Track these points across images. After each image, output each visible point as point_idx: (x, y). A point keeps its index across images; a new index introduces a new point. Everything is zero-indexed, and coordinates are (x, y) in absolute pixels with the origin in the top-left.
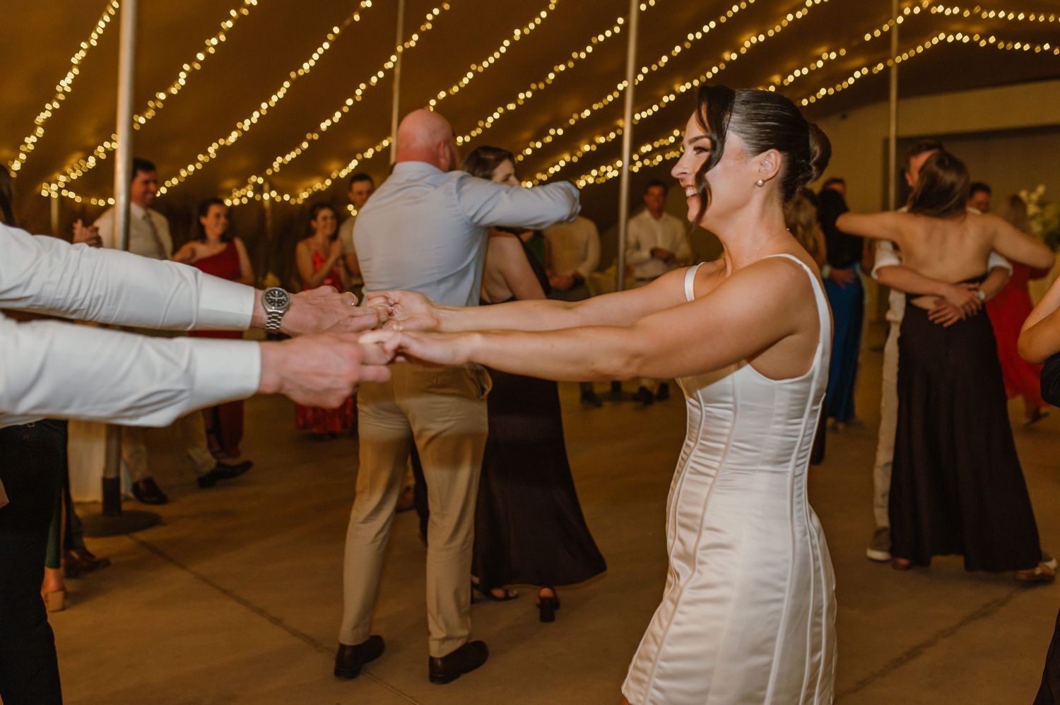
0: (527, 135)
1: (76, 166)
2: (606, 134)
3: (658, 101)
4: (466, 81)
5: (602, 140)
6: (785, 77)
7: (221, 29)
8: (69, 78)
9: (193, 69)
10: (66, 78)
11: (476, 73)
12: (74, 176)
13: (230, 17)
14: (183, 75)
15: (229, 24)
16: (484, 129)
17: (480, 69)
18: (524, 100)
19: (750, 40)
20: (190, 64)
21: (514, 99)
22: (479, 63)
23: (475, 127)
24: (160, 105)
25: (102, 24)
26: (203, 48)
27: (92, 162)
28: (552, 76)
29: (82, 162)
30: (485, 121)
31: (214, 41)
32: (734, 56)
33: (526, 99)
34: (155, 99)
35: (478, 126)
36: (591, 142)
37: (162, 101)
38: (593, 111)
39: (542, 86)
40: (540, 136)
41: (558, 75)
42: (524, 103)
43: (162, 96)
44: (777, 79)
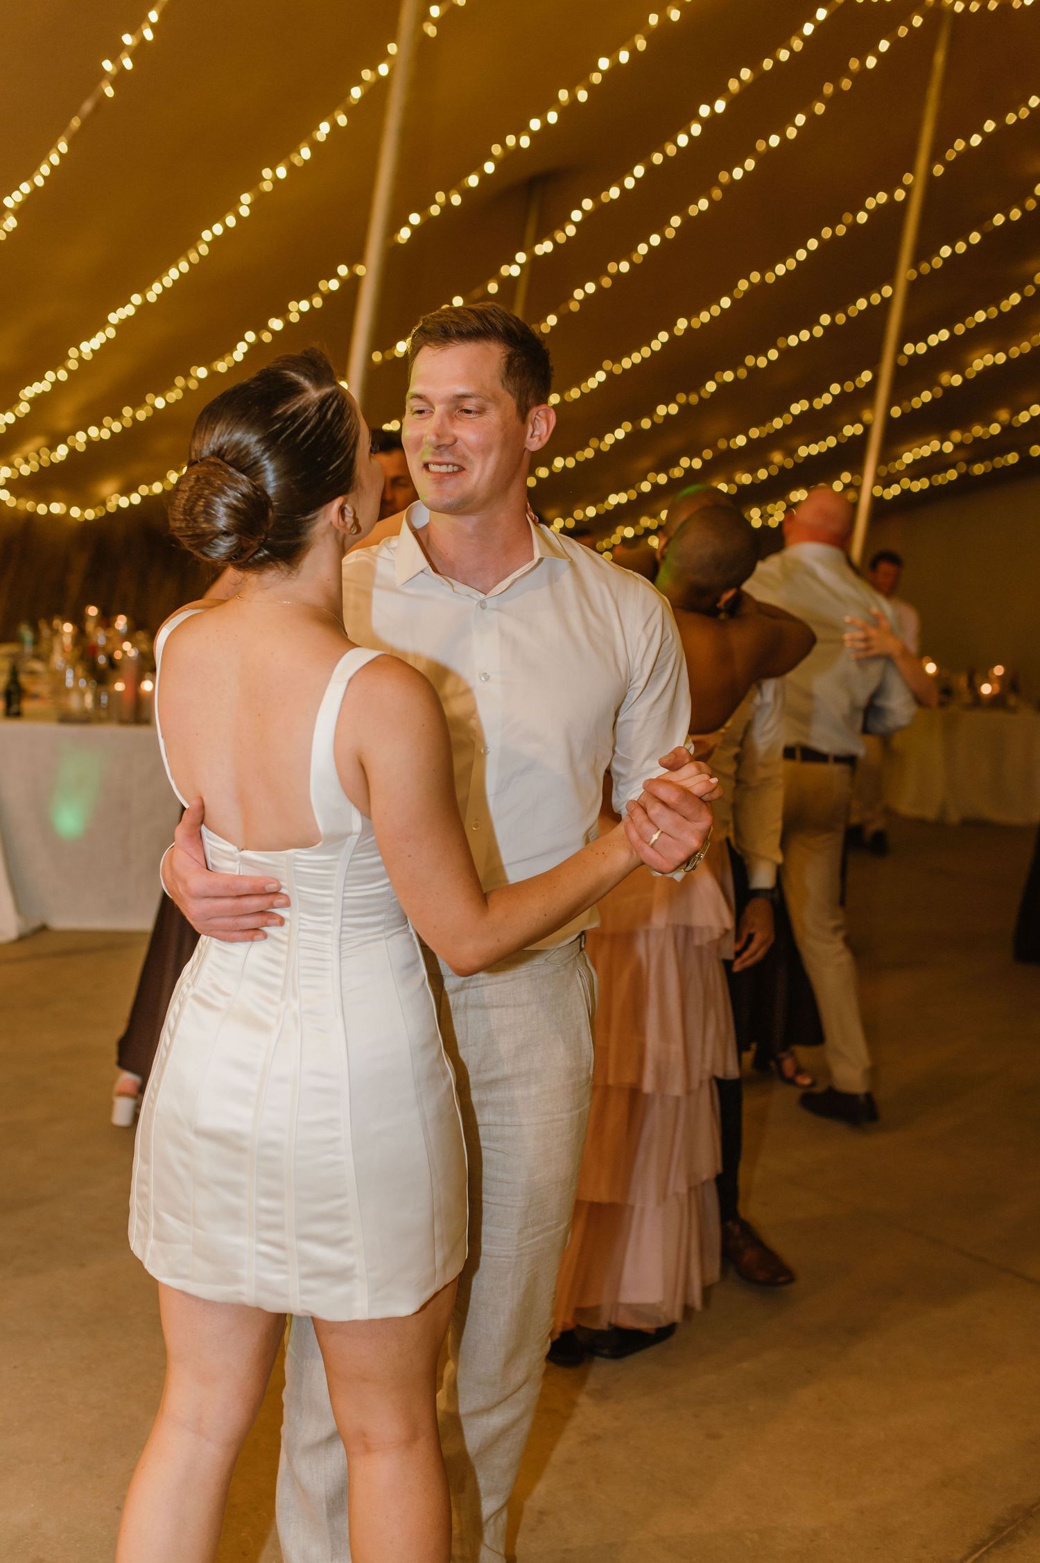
0: (645, 462)
1: (32, 455)
2: (753, 471)
3: (836, 431)
4: (592, 383)
5: (746, 479)
6: (1016, 412)
7: (317, 290)
8: (97, 342)
9: (259, 341)
10: (93, 340)
11: (610, 374)
12: (25, 470)
13: (336, 276)
14: (242, 348)
15: (334, 285)
16: (598, 451)
17: (617, 370)
18: (665, 417)
19: (981, 361)
20: (257, 333)
21: (650, 413)
22: (617, 360)
23: (584, 445)
24: (193, 385)
25: (173, 274)
26: (283, 313)
27: (62, 452)
28: (711, 387)
29: (44, 451)
30: (601, 438)
31: (304, 306)
32: (957, 380)
33: (668, 416)
34: (187, 376)
35: (588, 445)
36: (729, 481)
37: (200, 381)
38: (749, 439)
39: (694, 399)
40: (665, 464)
41: (722, 386)
42: (664, 421)
43: (202, 372)
44: (1004, 415)
